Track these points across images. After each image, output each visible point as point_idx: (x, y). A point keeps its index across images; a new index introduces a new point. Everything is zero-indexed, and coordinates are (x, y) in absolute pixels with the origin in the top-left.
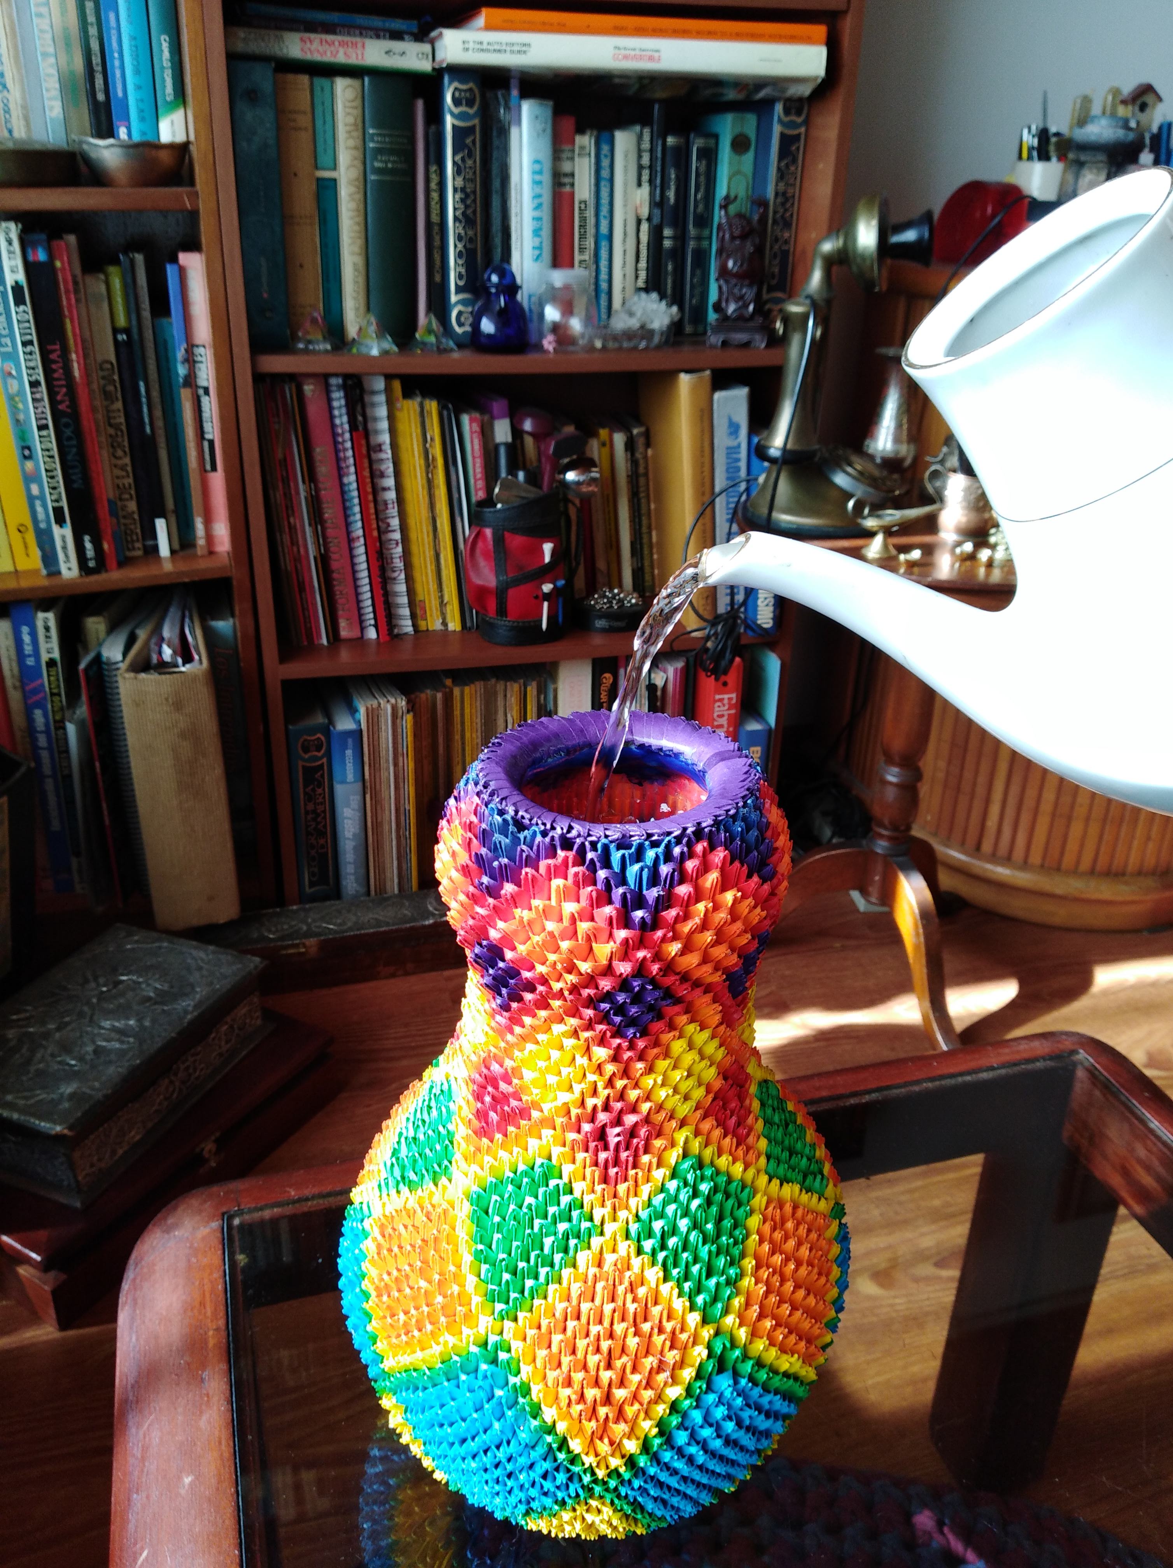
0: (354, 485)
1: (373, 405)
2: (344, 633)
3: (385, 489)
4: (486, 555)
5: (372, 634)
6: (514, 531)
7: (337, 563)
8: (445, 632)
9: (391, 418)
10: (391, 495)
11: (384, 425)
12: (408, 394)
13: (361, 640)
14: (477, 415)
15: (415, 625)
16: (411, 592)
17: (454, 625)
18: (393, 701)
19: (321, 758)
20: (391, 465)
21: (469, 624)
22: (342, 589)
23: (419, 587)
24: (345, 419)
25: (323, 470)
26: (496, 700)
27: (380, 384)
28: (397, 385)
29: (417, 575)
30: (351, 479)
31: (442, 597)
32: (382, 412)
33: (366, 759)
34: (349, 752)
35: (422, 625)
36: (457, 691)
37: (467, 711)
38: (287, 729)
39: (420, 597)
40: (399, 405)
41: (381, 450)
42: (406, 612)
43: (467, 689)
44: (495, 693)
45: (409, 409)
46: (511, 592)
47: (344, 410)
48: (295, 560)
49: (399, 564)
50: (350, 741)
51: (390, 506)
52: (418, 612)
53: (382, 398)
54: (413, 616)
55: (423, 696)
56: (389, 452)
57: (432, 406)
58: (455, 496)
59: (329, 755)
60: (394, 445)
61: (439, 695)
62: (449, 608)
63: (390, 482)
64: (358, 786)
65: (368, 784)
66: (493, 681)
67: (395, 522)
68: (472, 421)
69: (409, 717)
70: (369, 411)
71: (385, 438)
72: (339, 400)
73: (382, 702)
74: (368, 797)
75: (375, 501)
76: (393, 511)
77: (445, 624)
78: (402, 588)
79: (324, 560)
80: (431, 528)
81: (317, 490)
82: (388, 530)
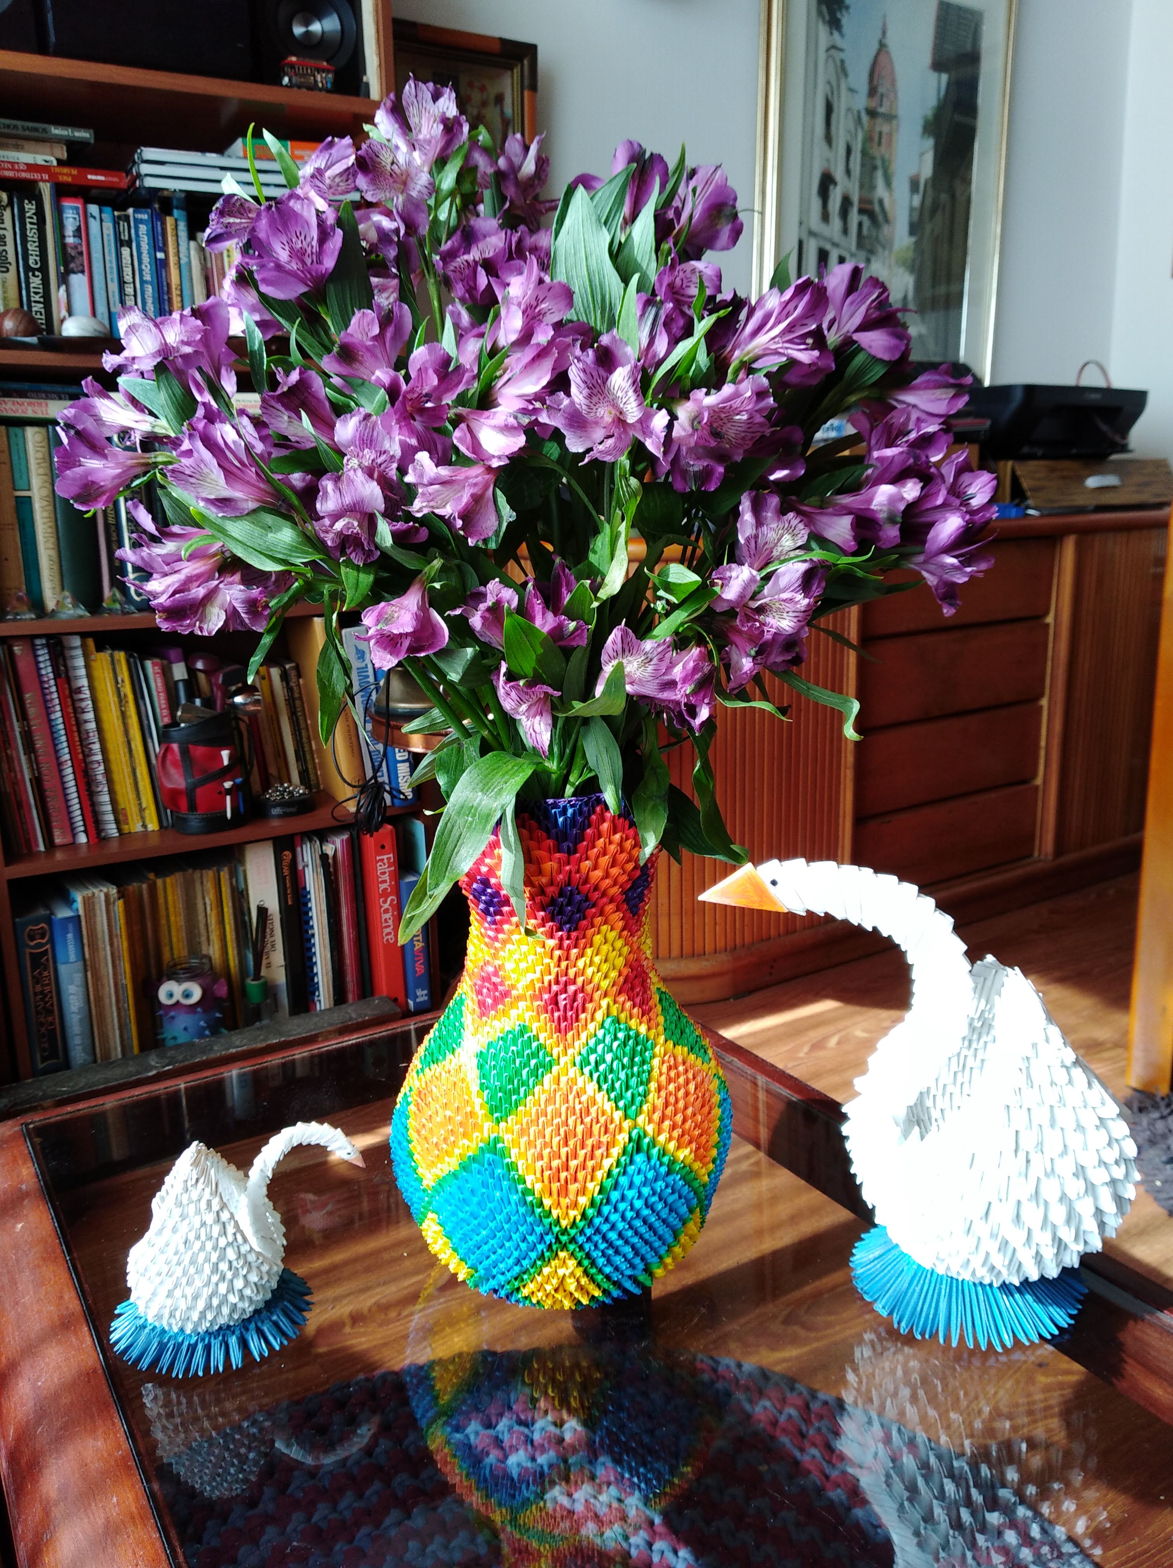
0: (60, 720)
1: (72, 657)
2: (58, 841)
3: (86, 722)
4: (175, 764)
5: (82, 839)
6: (196, 743)
7: (49, 783)
8: (145, 834)
9: (88, 667)
10: (92, 726)
11: (82, 672)
12: (100, 649)
13: (73, 845)
14: (157, 660)
15: (119, 829)
16: (114, 802)
17: (153, 825)
18: (105, 890)
19: (46, 944)
20: (90, 702)
21: (165, 824)
22: (54, 804)
23: (120, 798)
24: (50, 669)
25: (32, 711)
26: (194, 888)
27: (76, 641)
28: (91, 642)
29: (118, 788)
30: (57, 716)
31: (140, 804)
32: (80, 662)
33: (85, 941)
34: (70, 936)
35: (126, 829)
36: (159, 882)
37: (170, 898)
38: (14, 924)
39: (122, 806)
40: (93, 657)
41: (80, 692)
42: (111, 817)
43: (168, 880)
44: (193, 882)
45: (102, 660)
46: (199, 791)
47: (48, 663)
48: (13, 784)
49: (101, 778)
50: (71, 927)
51: (91, 734)
52: (121, 818)
53: (79, 652)
54: (117, 821)
55: (130, 888)
56: (88, 692)
57: (121, 656)
58: (145, 722)
59: (52, 941)
60: (91, 687)
61: (144, 886)
62: (147, 812)
63: (90, 716)
64: (80, 964)
65: (88, 963)
66: (190, 871)
67: (96, 747)
68: (154, 665)
69: (120, 903)
70: (69, 663)
71: (84, 682)
72: (43, 655)
73: (96, 891)
74: (89, 974)
75: (79, 731)
76: (94, 738)
77: (144, 826)
78: (106, 798)
79: (38, 782)
80: (127, 750)
81: (29, 726)
82: (91, 753)
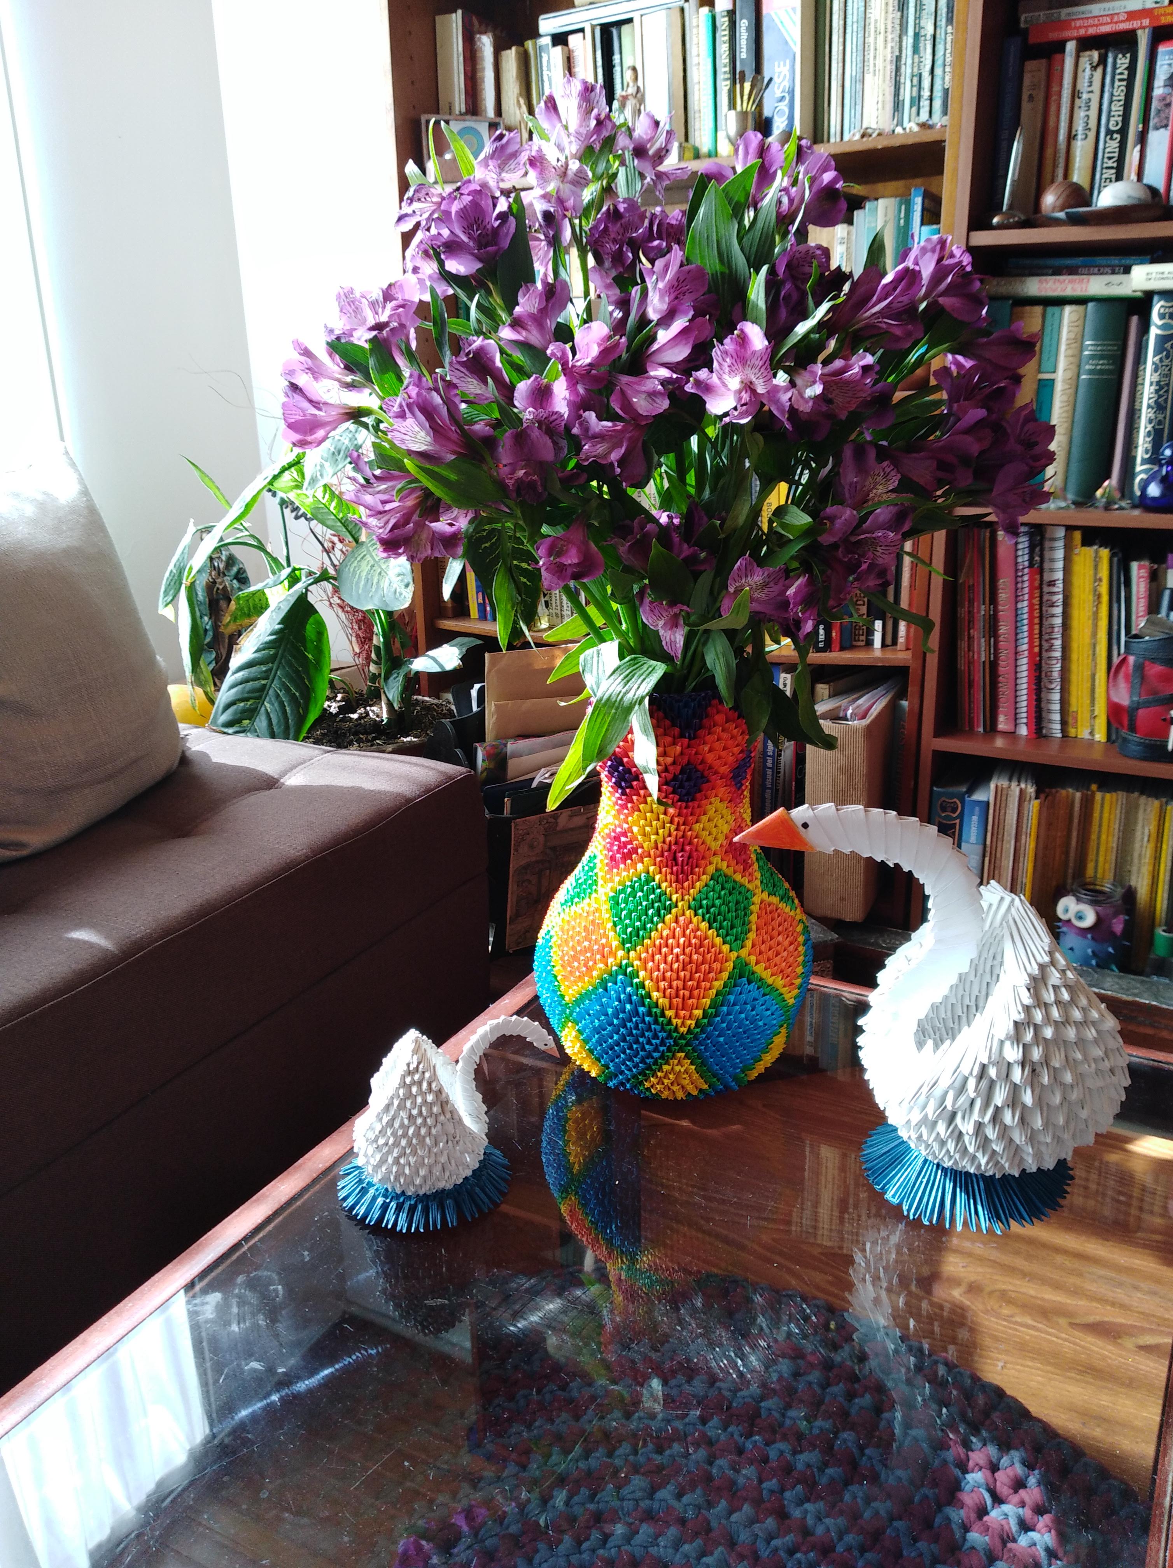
0: (1026, 610)
1: (1052, 549)
2: (1001, 726)
3: (1053, 616)
4: (1127, 677)
5: (1023, 731)
6: (1153, 660)
7: (1004, 668)
8: (1091, 743)
9: (1067, 559)
10: (1058, 621)
11: (1060, 565)
12: (1086, 542)
13: (1012, 735)
14: (1146, 563)
15: (1063, 730)
16: (1064, 702)
17: (1100, 736)
18: (1023, 786)
19: (956, 818)
20: (1061, 596)
21: (1114, 737)
22: (1004, 690)
23: (1073, 700)
24: (1026, 557)
25: (1004, 596)
26: (1137, 812)
27: (1061, 533)
28: (1077, 536)
29: (1074, 689)
30: (1024, 605)
31: (1093, 711)
32: (1060, 554)
33: (990, 828)
34: (975, 818)
35: (1072, 732)
36: (1098, 796)
37: (1106, 815)
39: (1073, 708)
40: (1077, 551)
41: (1054, 585)
42: (1057, 717)
43: (1108, 796)
45: (1085, 554)
46: (1141, 712)
47: (1027, 551)
49: (1056, 675)
50: (977, 809)
51: (1056, 630)
52: (1071, 721)
53: (1060, 544)
54: (1064, 723)
55: (1064, 792)
56: (1061, 586)
57: (1105, 553)
58: (1115, 627)
59: (961, 816)
60: (1067, 582)
61: (1078, 795)
62: (1097, 721)
63: (1058, 610)
64: (980, 848)
65: (988, 849)
66: (1136, 794)
67: (1058, 643)
68: (1140, 568)
69: (1036, 803)
70: (1047, 554)
71: (1059, 575)
72: (1023, 542)
73: (1014, 784)
74: (987, 860)
75: (1041, 624)
76: (1058, 633)
77: (1092, 733)
78: (1056, 696)
79: (994, 665)
80: (1091, 652)
81: (996, 611)
82: (1050, 649)
